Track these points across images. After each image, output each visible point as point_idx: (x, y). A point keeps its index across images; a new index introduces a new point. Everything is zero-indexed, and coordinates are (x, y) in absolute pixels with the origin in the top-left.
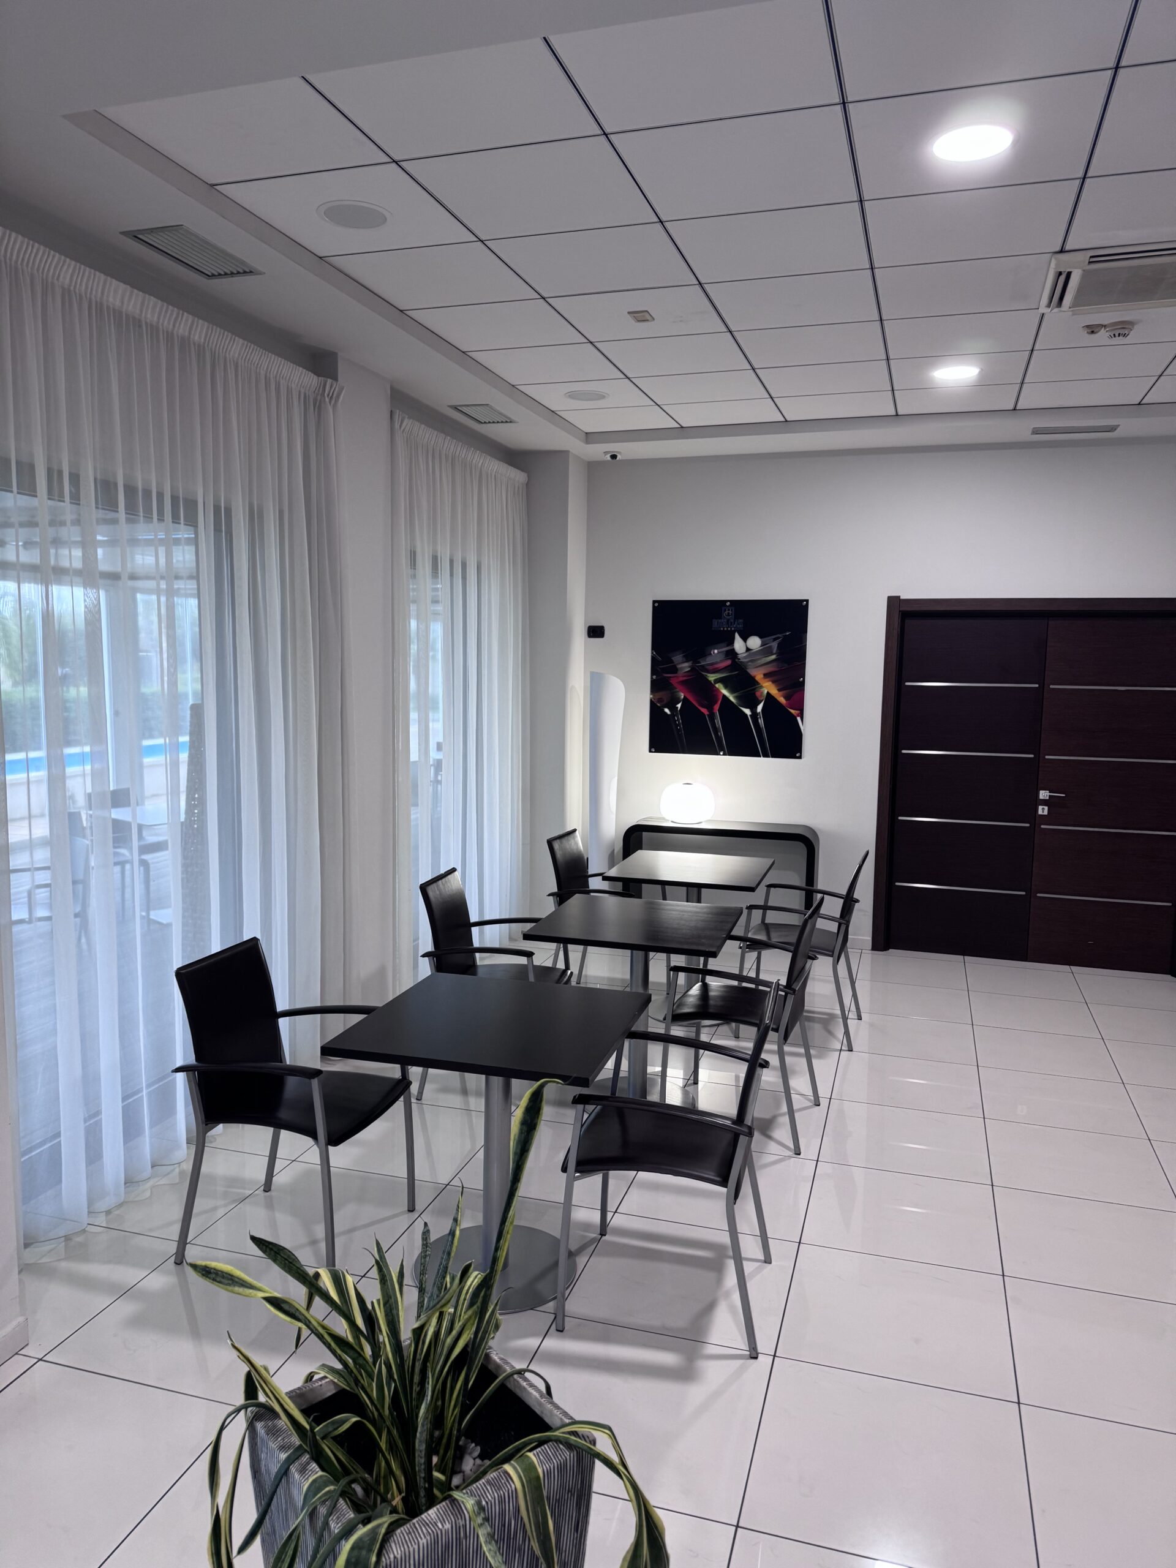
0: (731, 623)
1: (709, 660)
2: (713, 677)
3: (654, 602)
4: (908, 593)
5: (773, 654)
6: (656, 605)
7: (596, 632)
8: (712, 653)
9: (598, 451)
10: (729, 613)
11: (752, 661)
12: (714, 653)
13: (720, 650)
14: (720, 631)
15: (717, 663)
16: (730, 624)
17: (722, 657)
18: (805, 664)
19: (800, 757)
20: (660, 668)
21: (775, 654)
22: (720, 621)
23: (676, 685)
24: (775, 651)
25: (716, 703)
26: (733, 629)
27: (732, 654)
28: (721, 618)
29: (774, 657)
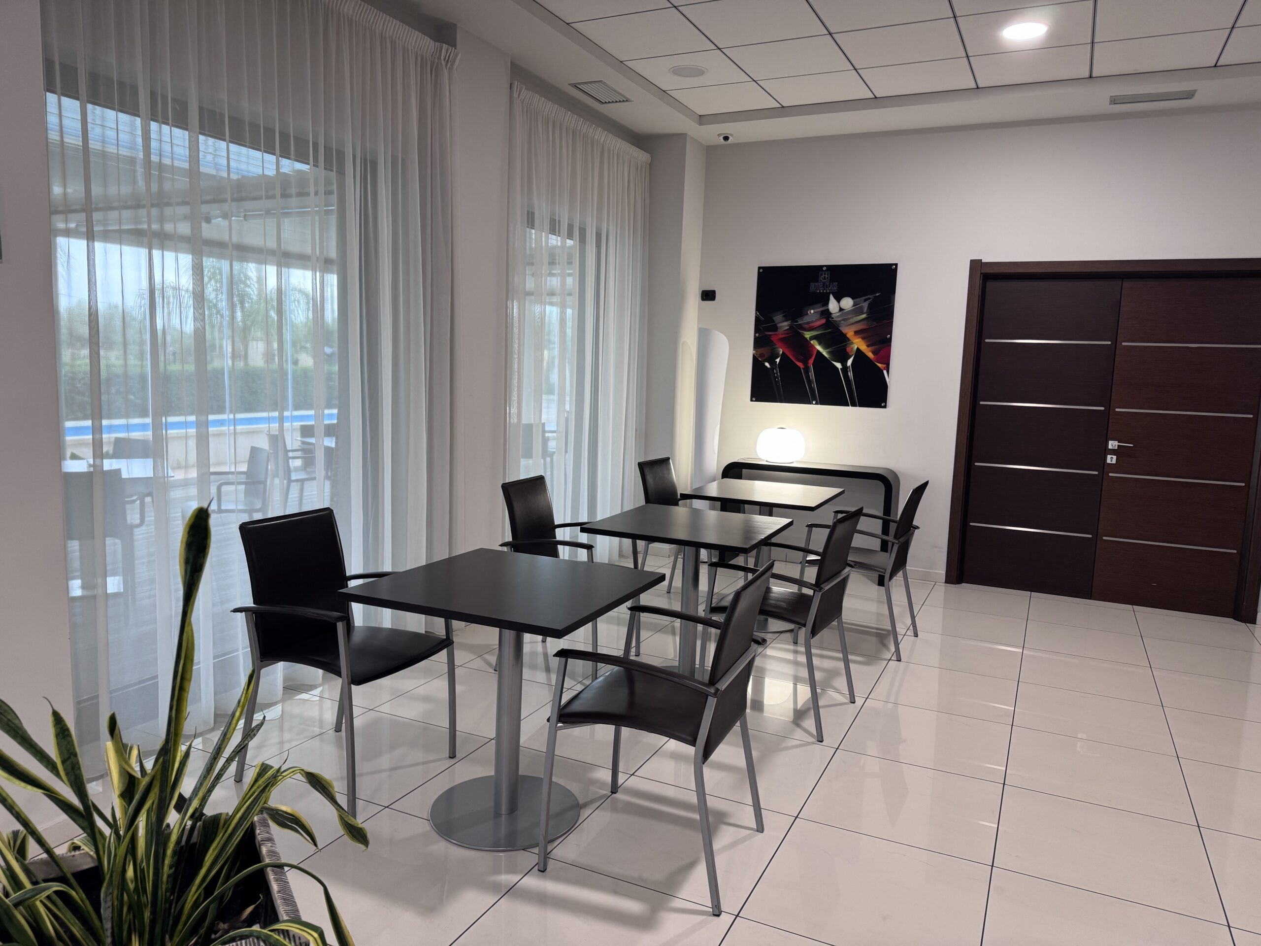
0: (827, 285)
1: (806, 319)
2: (808, 334)
3: (759, 268)
4: (990, 257)
5: (863, 314)
6: (761, 270)
7: (708, 295)
8: (809, 313)
9: (711, 133)
10: (825, 277)
11: (844, 320)
12: (810, 313)
13: (815, 310)
14: (817, 292)
15: (813, 322)
16: (825, 286)
17: (818, 316)
18: (892, 322)
19: (885, 407)
20: (762, 327)
21: (865, 313)
22: (816, 284)
23: (775, 342)
24: (865, 311)
25: (810, 358)
26: (828, 291)
27: (827, 314)
28: (817, 282)
29: (864, 316)
